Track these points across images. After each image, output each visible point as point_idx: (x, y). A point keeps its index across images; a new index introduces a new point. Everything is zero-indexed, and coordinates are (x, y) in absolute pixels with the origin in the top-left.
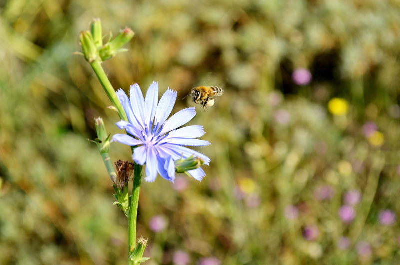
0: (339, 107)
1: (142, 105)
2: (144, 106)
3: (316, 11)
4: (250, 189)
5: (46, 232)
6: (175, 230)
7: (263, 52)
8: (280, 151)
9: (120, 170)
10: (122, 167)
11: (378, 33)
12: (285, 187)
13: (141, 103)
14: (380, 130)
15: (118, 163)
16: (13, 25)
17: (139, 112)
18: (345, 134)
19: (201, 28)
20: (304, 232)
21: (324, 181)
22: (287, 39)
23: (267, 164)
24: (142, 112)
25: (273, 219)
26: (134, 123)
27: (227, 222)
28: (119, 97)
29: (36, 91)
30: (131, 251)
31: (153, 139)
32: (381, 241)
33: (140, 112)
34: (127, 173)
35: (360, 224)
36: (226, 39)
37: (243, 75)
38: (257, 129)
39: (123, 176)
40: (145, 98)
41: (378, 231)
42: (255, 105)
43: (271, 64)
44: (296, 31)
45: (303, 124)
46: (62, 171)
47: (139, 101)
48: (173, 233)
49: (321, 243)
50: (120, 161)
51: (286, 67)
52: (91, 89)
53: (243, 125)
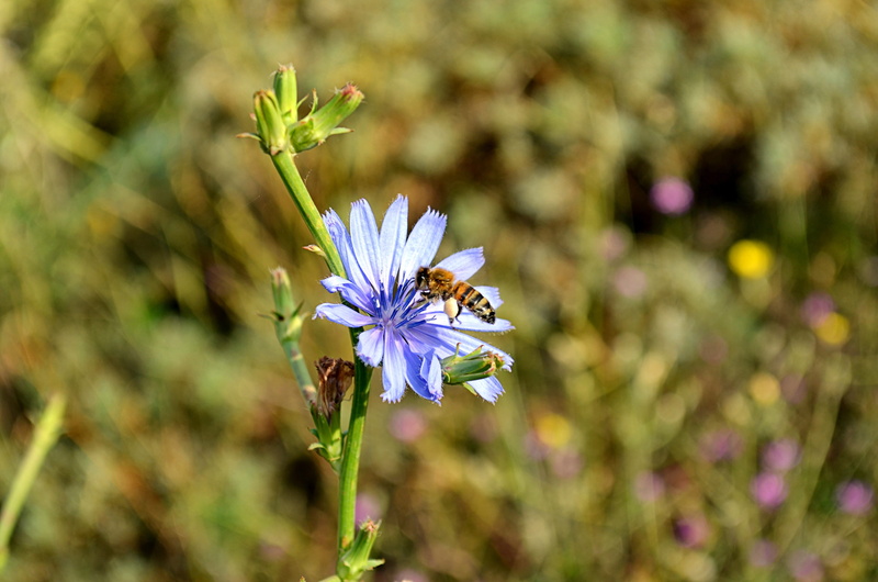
0: (752, 260)
1: (373, 243)
2: (377, 245)
3: (701, 54)
4: (559, 436)
5: (120, 530)
6: (398, 528)
7: (587, 143)
8: (626, 355)
9: (326, 378)
10: (329, 370)
11: (836, 101)
12: (635, 432)
13: (372, 239)
14: (840, 311)
15: (321, 362)
16: (47, 85)
17: (367, 257)
18: (765, 319)
19: (454, 91)
20: (677, 530)
21: (721, 418)
22: (640, 115)
23: (598, 383)
24: (373, 256)
25: (609, 503)
26: (356, 281)
27: (510, 506)
28: (327, 227)
29: (98, 227)
30: (344, 546)
31: (395, 312)
32: (841, 549)
33: (370, 258)
34: (340, 384)
35: (796, 513)
36: (509, 114)
37: (545, 192)
38: (575, 304)
39: (332, 390)
40: (379, 230)
41: (836, 529)
42: (570, 257)
43: (603, 168)
44: (660, 97)
45: (675, 298)
46: (153, 398)
47: (367, 234)
48: (394, 531)
49: (713, 555)
50: (326, 358)
51: (637, 175)
52: (217, 222)
53: (543, 300)
